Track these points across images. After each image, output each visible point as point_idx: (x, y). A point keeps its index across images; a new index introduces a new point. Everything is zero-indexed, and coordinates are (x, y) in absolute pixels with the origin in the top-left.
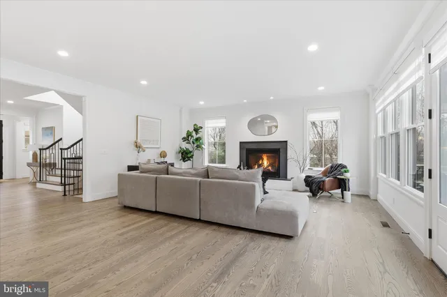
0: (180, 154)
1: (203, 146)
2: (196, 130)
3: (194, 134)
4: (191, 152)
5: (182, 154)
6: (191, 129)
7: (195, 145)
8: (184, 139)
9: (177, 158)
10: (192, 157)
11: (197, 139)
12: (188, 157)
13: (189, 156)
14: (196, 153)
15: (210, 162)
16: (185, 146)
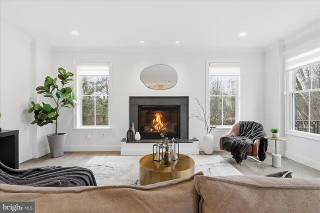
0: (33, 114)
1: (74, 101)
2: (63, 77)
3: (59, 82)
4: (53, 110)
5: (37, 113)
6: (54, 75)
7: (61, 99)
8: (40, 90)
9: (25, 120)
10: (55, 118)
11: (64, 91)
12: (48, 119)
13: (50, 116)
14: (62, 111)
15: (84, 124)
16: (41, 100)
